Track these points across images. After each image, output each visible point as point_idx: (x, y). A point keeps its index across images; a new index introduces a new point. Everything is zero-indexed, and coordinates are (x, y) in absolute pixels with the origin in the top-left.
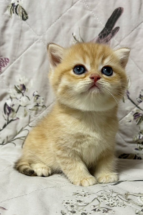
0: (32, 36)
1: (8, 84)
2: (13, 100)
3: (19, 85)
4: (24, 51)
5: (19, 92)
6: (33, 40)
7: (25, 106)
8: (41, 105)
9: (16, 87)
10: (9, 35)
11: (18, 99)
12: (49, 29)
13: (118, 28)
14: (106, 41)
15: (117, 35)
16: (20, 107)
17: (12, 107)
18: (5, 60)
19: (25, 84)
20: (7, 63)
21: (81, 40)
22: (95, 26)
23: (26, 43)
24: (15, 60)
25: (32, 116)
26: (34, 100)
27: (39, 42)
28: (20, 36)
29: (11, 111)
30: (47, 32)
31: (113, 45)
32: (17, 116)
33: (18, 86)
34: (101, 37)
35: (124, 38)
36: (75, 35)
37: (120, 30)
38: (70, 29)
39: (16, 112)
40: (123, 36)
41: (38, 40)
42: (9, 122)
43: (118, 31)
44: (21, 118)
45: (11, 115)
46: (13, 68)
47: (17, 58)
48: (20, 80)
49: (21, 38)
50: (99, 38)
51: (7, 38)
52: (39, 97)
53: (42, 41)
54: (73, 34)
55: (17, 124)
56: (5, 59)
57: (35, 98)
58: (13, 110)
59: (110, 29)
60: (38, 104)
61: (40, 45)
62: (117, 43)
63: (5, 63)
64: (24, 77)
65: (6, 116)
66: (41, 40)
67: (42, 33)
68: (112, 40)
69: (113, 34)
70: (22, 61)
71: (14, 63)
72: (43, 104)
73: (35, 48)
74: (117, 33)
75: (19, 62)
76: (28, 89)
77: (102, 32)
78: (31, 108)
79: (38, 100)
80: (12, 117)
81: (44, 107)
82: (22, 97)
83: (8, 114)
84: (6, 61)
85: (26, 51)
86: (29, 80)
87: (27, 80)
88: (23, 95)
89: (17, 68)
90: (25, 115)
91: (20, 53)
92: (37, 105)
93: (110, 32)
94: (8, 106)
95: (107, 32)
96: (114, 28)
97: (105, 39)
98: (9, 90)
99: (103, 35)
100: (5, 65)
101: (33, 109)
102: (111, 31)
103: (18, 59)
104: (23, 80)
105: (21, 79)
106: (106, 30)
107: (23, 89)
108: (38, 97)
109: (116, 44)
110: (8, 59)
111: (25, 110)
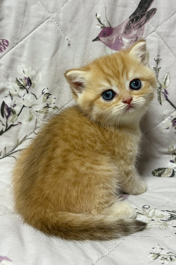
0: (42, 13)
1: (7, 77)
2: (14, 98)
3: (22, 78)
4: (30, 33)
5: (22, 87)
6: (43, 18)
7: (30, 107)
8: (52, 106)
9: (18, 81)
10: (9, 8)
11: (20, 97)
12: (65, 5)
13: (154, 10)
14: (139, 26)
15: (154, 19)
16: (24, 108)
17: (12, 108)
18: (3, 42)
19: (30, 78)
20: (6, 47)
21: (108, 24)
22: (125, 6)
23: (33, 21)
24: (17, 44)
25: (39, 120)
26: (44, 99)
27: (52, 22)
28: (25, 11)
29: (11, 113)
30: (62, 8)
31: (148, 31)
32: (19, 120)
33: (20, 79)
34: (132, 20)
35: (162, 24)
36: (100, 17)
37: (157, 12)
38: (93, 8)
39: (18, 115)
40: (161, 21)
41: (50, 19)
42: (8, 127)
43: (154, 13)
44: (25, 123)
45: (10, 118)
46: (14, 54)
47: (20, 42)
48: (24, 72)
49: (26, 14)
50: (130, 21)
51: (6, 12)
52: (50, 96)
53: (55, 21)
54: (96, 15)
55: (18, 131)
56: (3, 40)
57: (44, 97)
58: (14, 113)
59: (144, 10)
60: (48, 104)
61: (52, 25)
62: (153, 29)
63: (3, 46)
64: (30, 68)
65: (4, 120)
66: (53, 18)
67: (56, 10)
68: (146, 25)
69: (148, 17)
70: (27, 45)
71: (15, 47)
72: (54, 104)
73: (46, 29)
74: (153, 15)
75: (23, 47)
76: (34, 84)
77: (134, 14)
78: (38, 110)
79: (48, 99)
80: (12, 121)
81: (56, 108)
82: (27, 95)
83: (7, 117)
84: (4, 44)
85: (32, 33)
86: (37, 73)
87: (33, 73)
88: (28, 92)
89: (20, 56)
90: (30, 120)
91: (24, 34)
92: (48, 106)
93: (144, 14)
94: (7, 106)
95: (140, 14)
96: (149, 9)
97: (137, 23)
98: (8, 85)
99: (135, 17)
100: (3, 50)
101: (41, 111)
102: (146, 13)
103: (22, 42)
104: (28, 72)
105: (26, 70)
106: (139, 11)
107: (28, 83)
108: (48, 96)
109: (151, 30)
110: (7, 42)
111: (30, 113)
